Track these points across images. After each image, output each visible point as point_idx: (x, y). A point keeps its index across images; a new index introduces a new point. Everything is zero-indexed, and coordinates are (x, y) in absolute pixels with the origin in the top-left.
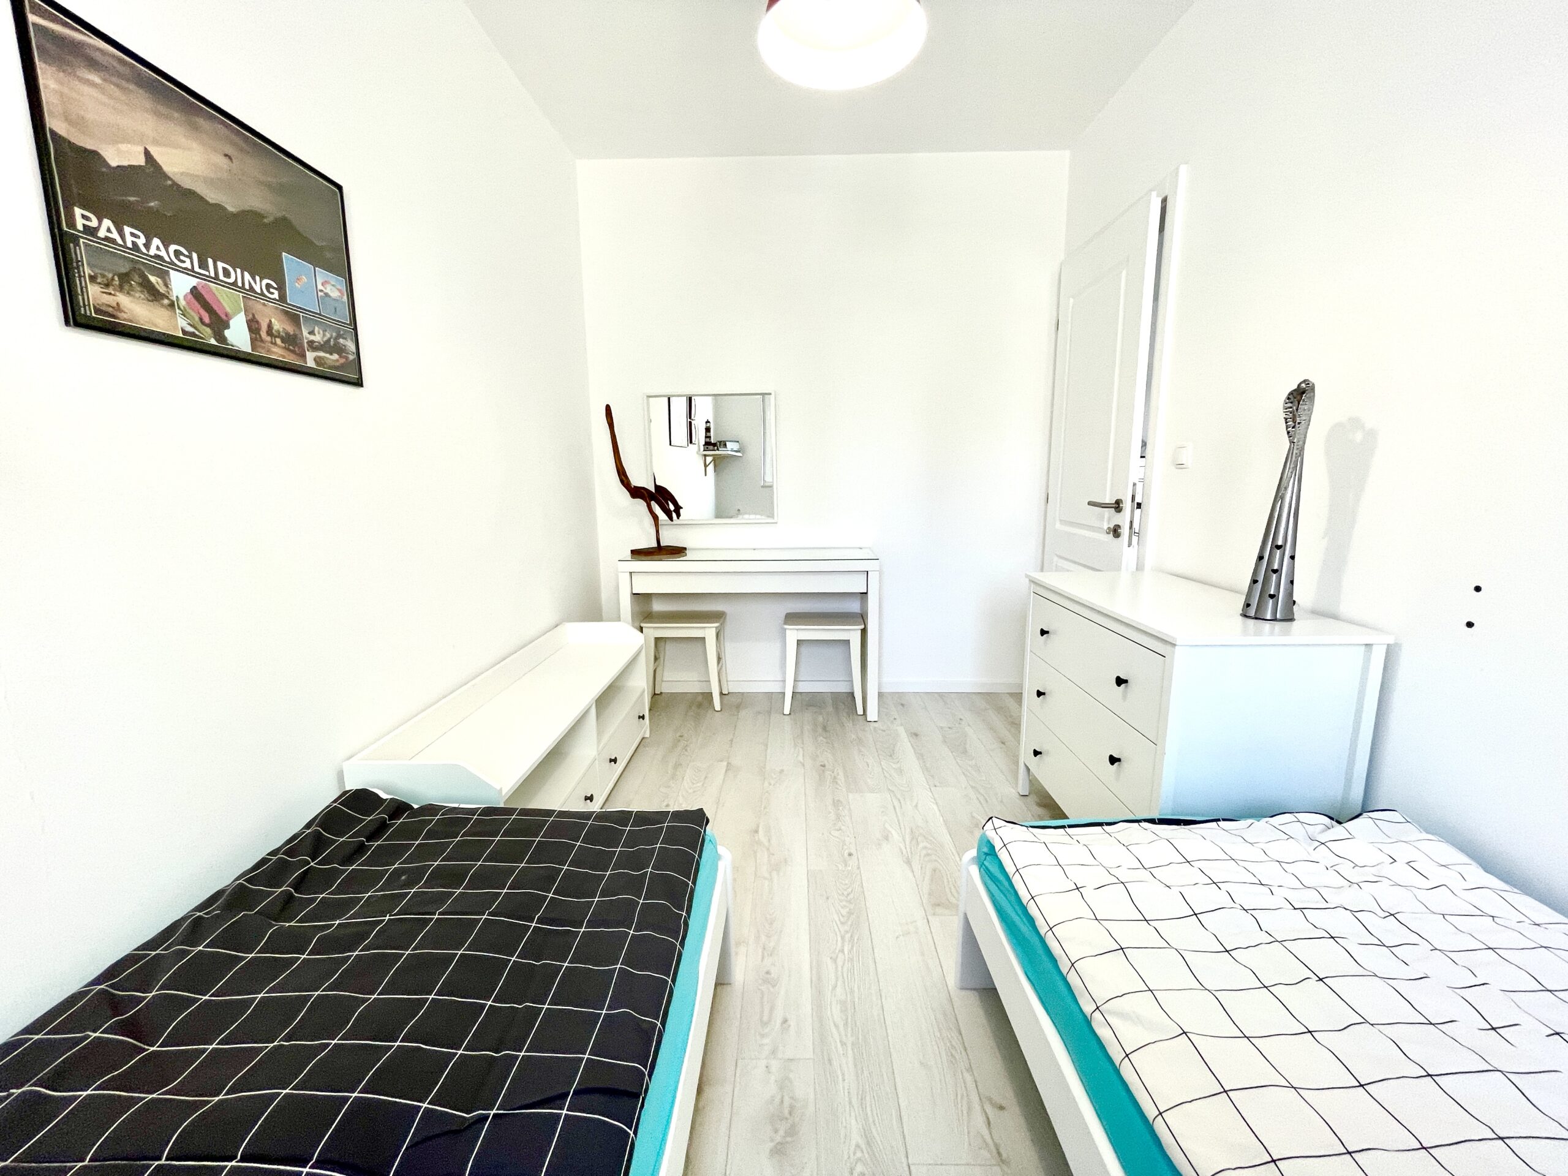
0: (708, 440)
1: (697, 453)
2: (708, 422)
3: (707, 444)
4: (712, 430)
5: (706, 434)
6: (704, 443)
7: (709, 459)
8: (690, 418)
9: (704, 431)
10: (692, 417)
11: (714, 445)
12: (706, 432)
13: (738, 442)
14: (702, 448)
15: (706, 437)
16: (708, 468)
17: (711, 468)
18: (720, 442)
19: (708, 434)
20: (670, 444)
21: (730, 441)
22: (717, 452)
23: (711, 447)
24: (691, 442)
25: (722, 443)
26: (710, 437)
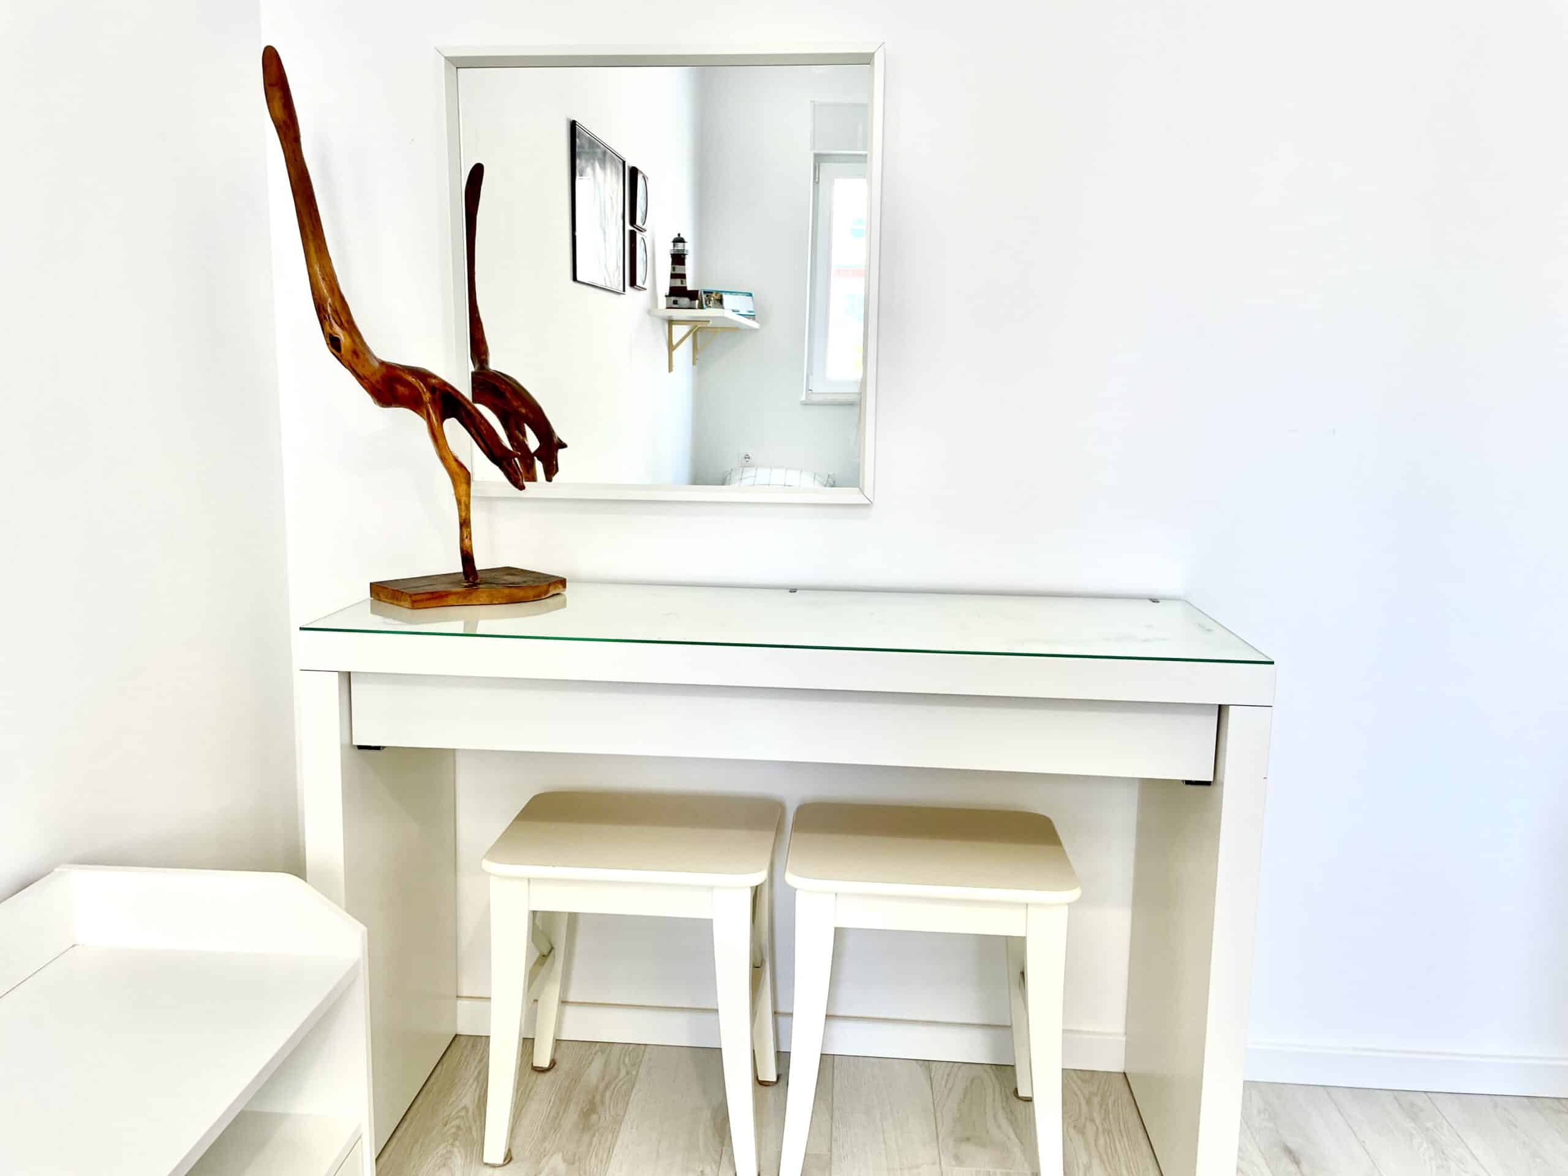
0: (678, 283)
1: (649, 312)
2: (679, 240)
3: (677, 292)
4: (689, 260)
5: (674, 269)
6: (667, 292)
7: (679, 331)
8: (633, 221)
9: (670, 260)
10: (639, 222)
11: (693, 295)
12: (673, 263)
13: (750, 295)
14: (662, 302)
15: (674, 276)
16: (675, 353)
17: (683, 353)
18: (708, 293)
19: (679, 270)
20: (575, 279)
21: (731, 293)
22: (697, 313)
23: (685, 301)
24: (633, 283)
25: (714, 296)
26: (683, 276)
